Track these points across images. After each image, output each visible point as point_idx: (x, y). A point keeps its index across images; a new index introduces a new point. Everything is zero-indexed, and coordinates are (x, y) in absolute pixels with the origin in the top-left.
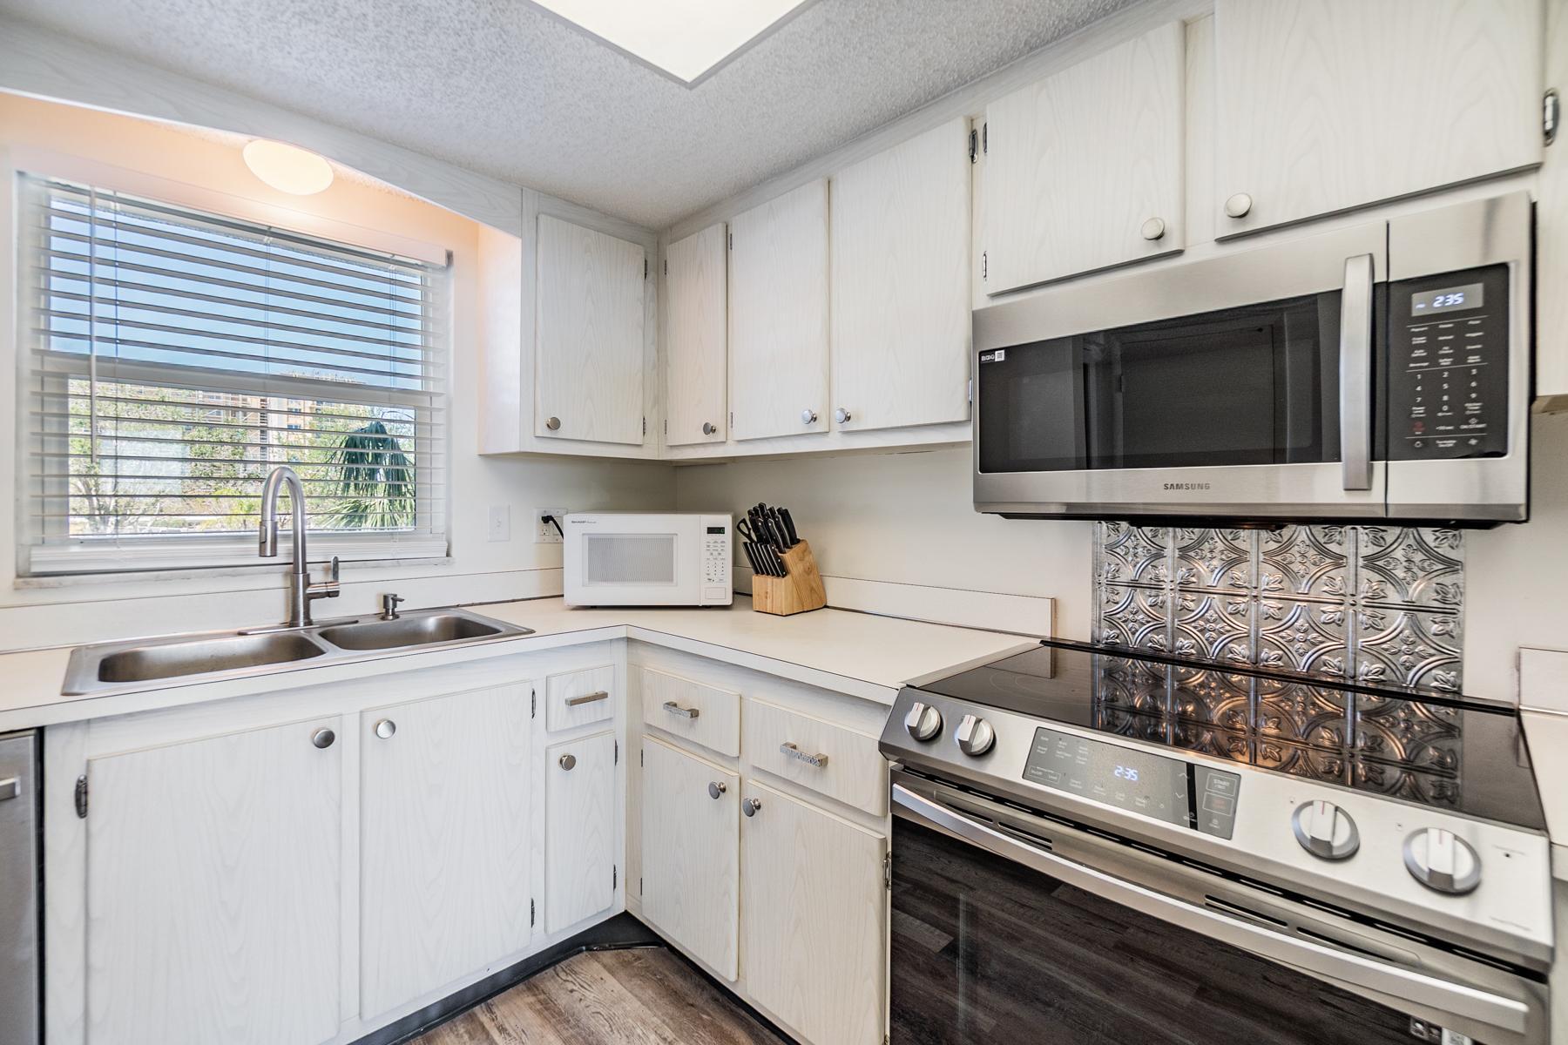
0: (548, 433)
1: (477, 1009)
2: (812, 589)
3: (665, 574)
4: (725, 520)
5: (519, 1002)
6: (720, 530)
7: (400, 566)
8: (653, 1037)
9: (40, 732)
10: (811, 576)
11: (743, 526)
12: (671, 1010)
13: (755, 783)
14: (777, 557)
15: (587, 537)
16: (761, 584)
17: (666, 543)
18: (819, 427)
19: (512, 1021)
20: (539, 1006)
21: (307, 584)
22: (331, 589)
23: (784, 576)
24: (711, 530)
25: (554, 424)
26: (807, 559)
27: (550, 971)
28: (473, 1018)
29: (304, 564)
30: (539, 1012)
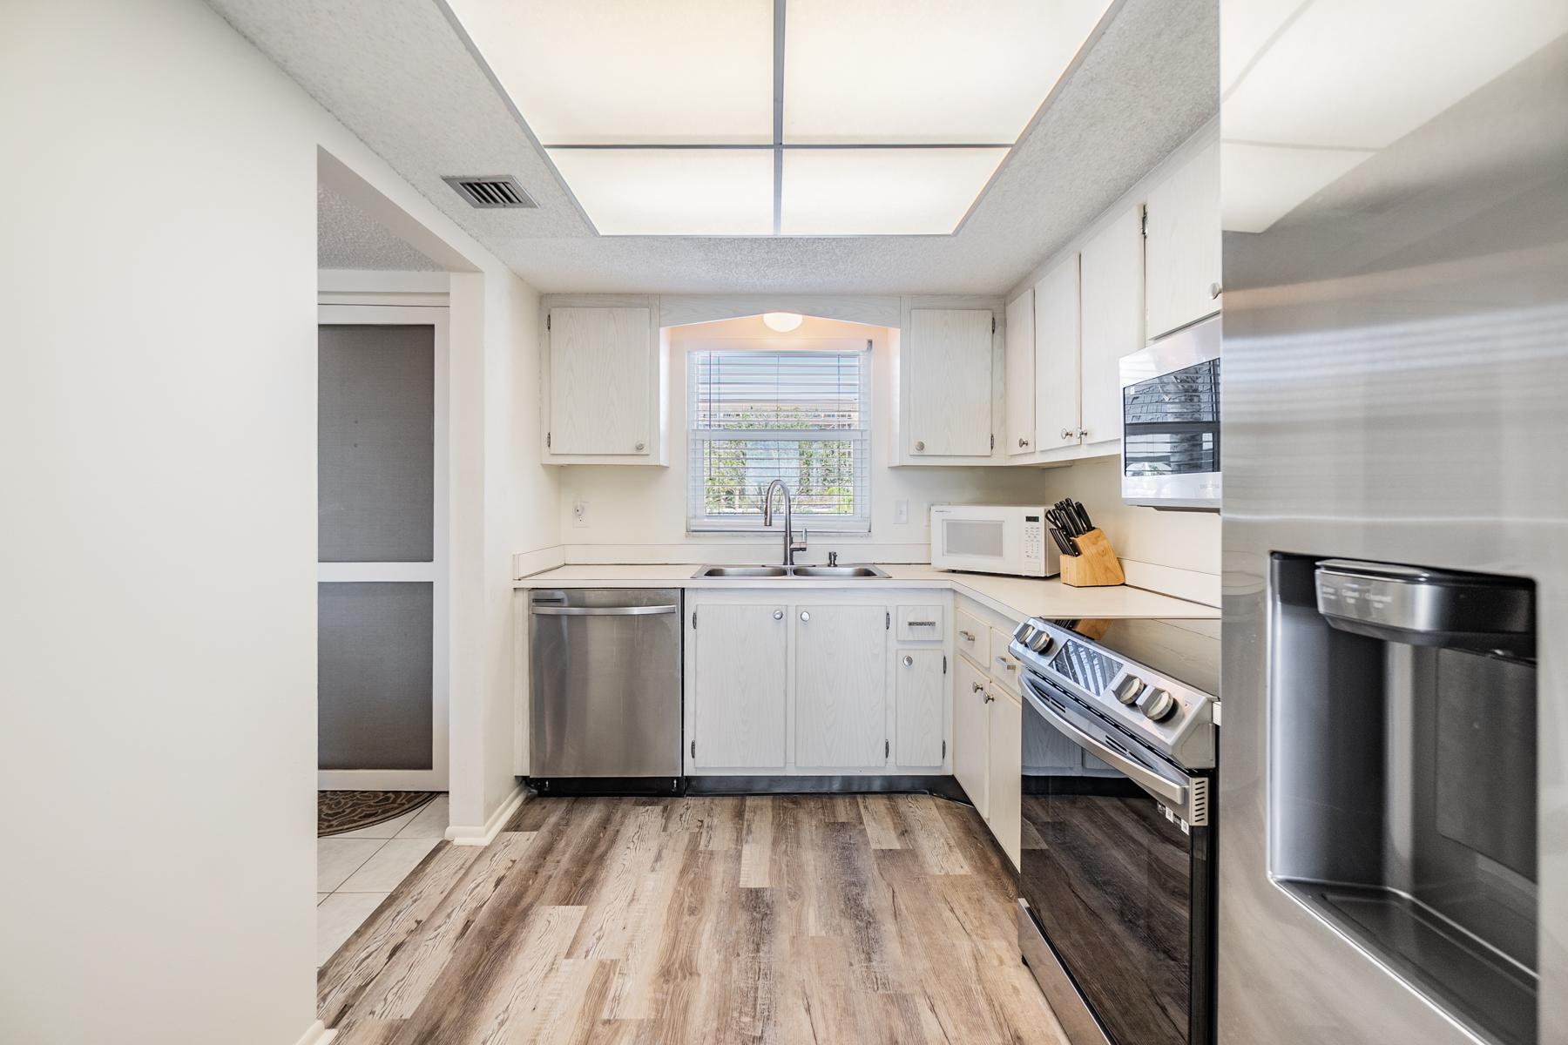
0: (917, 453)
1: (858, 796)
2: (1107, 568)
3: (998, 552)
4: (1039, 511)
5: (880, 801)
6: (1035, 519)
7: (840, 536)
8: (942, 840)
9: (683, 589)
10: (1106, 558)
11: (1049, 515)
12: (961, 835)
13: (997, 687)
14: (1069, 541)
15: (945, 522)
16: (1067, 562)
17: (997, 527)
18: (1075, 440)
19: (873, 806)
20: (889, 806)
21: (791, 543)
22: (803, 546)
23: (1077, 556)
24: (1029, 519)
25: (921, 446)
26: (1100, 543)
27: (905, 796)
28: (855, 798)
29: (790, 532)
30: (888, 808)
